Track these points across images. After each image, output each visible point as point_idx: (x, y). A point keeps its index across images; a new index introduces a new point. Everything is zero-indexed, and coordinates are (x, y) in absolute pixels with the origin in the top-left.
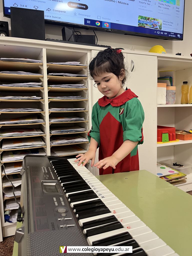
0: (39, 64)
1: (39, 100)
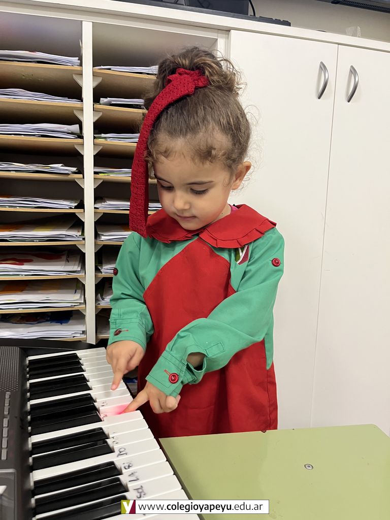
0: (72, 68)
1: (70, 176)
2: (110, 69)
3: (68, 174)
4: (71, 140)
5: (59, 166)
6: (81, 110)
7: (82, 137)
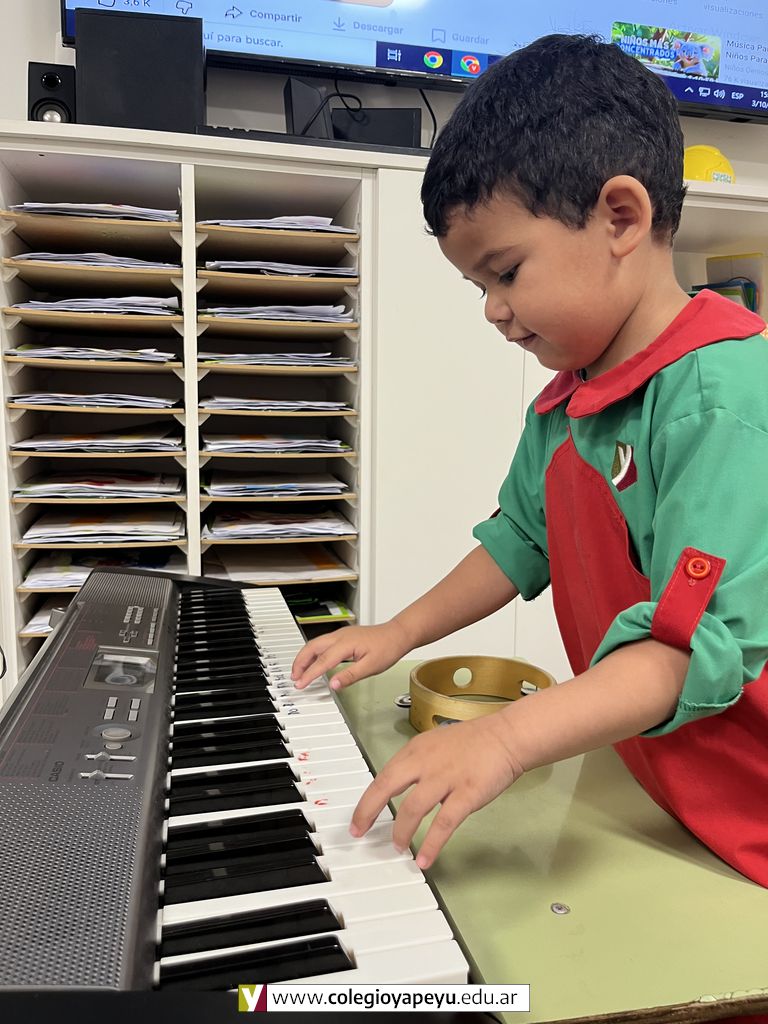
0: (168, 224)
1: (165, 365)
2: (218, 224)
3: (163, 362)
4: (168, 318)
5: (151, 351)
6: (181, 277)
7: (181, 313)
